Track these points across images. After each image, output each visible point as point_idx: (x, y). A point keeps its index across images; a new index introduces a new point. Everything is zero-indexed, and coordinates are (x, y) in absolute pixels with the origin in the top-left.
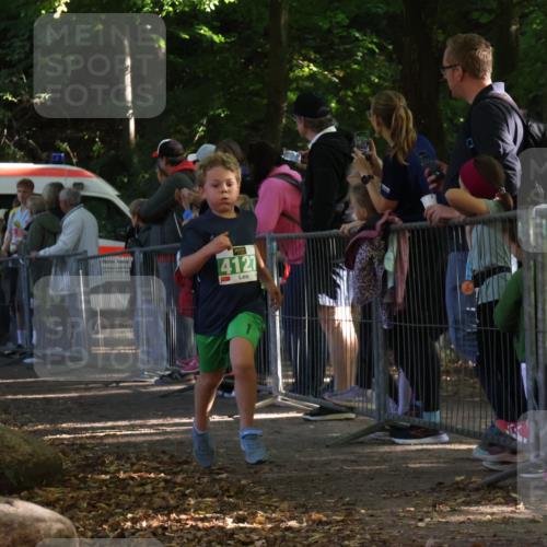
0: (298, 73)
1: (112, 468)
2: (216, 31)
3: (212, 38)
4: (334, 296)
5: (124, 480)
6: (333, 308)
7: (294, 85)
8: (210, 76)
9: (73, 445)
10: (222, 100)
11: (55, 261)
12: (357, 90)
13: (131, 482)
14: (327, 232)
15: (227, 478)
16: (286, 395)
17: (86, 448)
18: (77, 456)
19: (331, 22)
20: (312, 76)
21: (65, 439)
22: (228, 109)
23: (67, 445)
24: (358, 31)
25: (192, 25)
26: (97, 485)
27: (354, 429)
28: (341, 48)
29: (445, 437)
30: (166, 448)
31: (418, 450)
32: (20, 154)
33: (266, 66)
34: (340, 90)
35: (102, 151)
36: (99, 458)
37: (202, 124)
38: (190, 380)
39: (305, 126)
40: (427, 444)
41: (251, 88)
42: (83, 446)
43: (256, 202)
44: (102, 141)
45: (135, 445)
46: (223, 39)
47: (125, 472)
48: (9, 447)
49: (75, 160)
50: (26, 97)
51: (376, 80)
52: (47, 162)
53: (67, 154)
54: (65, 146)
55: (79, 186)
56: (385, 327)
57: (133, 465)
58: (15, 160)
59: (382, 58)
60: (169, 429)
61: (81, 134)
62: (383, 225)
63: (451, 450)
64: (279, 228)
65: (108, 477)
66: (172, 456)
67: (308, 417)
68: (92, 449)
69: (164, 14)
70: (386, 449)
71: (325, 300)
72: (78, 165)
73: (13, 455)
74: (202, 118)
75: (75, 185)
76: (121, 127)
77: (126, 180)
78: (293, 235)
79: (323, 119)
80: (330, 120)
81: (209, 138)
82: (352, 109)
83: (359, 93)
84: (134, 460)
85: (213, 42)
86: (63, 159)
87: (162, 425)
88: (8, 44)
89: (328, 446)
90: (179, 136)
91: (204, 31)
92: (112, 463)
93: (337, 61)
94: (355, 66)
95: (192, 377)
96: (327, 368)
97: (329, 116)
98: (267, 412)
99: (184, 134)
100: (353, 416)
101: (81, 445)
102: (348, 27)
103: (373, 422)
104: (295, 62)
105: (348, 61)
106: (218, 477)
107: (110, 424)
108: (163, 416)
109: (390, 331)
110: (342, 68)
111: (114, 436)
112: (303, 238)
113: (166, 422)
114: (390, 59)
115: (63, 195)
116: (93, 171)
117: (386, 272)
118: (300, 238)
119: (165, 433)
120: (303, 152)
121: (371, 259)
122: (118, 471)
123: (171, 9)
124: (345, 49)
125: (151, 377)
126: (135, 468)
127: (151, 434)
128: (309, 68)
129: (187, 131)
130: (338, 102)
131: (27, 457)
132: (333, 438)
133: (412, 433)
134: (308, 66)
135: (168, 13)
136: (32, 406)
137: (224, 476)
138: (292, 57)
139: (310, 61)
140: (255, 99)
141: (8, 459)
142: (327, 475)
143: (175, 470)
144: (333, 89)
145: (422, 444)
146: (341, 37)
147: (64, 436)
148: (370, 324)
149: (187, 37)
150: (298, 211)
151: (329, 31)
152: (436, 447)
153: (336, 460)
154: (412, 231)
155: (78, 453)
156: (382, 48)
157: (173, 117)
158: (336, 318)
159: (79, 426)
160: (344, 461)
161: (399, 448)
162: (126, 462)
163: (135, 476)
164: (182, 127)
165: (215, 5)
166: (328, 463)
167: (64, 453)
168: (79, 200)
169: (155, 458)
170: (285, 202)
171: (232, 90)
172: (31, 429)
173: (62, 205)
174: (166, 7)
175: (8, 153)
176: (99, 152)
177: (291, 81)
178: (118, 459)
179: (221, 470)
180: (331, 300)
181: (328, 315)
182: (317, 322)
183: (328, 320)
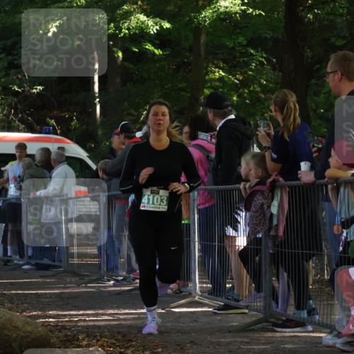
0: (211, 76)
1: (84, 343)
2: (157, 47)
3: (154, 52)
4: (236, 229)
6: (235, 237)
7: (209, 85)
8: (152, 77)
9: (57, 326)
10: (160, 93)
12: (252, 88)
14: (232, 186)
15: (162, 352)
16: (201, 296)
17: (66, 329)
18: (60, 334)
19: (234, 43)
20: (221, 79)
21: (51, 322)
23: (53, 326)
24: (252, 49)
25: (140, 43)
27: (248, 320)
28: (241, 60)
29: (310, 328)
30: (121, 330)
31: (291, 337)
32: (22, 127)
33: (190, 71)
34: (240, 88)
35: (78, 126)
36: (75, 336)
39: (214, 115)
40: (297, 332)
41: (180, 86)
42: (64, 327)
44: (77, 119)
45: (99, 327)
46: (161, 52)
47: (93, 346)
48: (14, 327)
49: (59, 132)
50: (27, 88)
51: (265, 82)
52: (40, 133)
53: (54, 128)
54: (53, 122)
55: (62, 149)
56: (271, 251)
57: (98, 341)
58: (19, 131)
59: (268, 67)
60: (121, 317)
61: (63, 114)
62: (271, 182)
63: (314, 337)
66: (124, 336)
67: (216, 311)
68: (70, 329)
69: (122, 35)
70: (269, 334)
72: (61, 135)
73: (18, 332)
74: (146, 105)
75: (59, 148)
76: (90, 110)
77: (93, 146)
79: (226, 110)
80: (231, 111)
82: (248, 101)
83: (253, 91)
84: (99, 338)
85: (154, 54)
86: (51, 130)
87: (117, 314)
88: (16, 52)
89: (230, 332)
91: (149, 47)
92: (83, 339)
93: (238, 69)
94: (251, 73)
98: (188, 307)
99: (134, 116)
100: (247, 311)
101: (62, 326)
102: (247, 46)
103: (261, 316)
104: (209, 69)
105: (246, 69)
106: (155, 351)
107: (81, 312)
108: (118, 308)
109: (274, 254)
110: (241, 74)
111: (85, 320)
113: (119, 312)
114: (274, 69)
116: (71, 139)
117: (272, 214)
119: (119, 320)
121: (262, 205)
122: (88, 345)
123: (127, 31)
124: (243, 61)
125: (109, 281)
126: (100, 343)
127: (110, 320)
129: (135, 114)
130: (238, 96)
131: (27, 334)
132: (233, 326)
133: (288, 324)
134: (218, 72)
135: (125, 34)
136: (28, 298)
137: (160, 350)
138: (208, 66)
139: (220, 68)
140: (183, 93)
141: (15, 335)
142: (230, 351)
143: (126, 345)
144: (235, 88)
145: (294, 332)
146: (241, 53)
147: (51, 320)
148: (260, 249)
149: (137, 50)
151: (233, 48)
152: (303, 334)
153: (235, 341)
154: (291, 187)
155: (61, 332)
156: (269, 61)
157: (126, 104)
158: (237, 244)
159: (61, 313)
160: (241, 342)
161: (278, 334)
162: (93, 339)
164: (132, 111)
165: (157, 29)
166: (230, 343)
167: (51, 331)
168: (64, 159)
169: (112, 337)
171: (167, 87)
172: (28, 314)
174: (124, 30)
175: (14, 126)
176: (76, 126)
177: (207, 82)
178: (88, 336)
179: (157, 346)
180: (234, 232)
181: (232, 242)
182: (223, 246)
183: (232, 245)
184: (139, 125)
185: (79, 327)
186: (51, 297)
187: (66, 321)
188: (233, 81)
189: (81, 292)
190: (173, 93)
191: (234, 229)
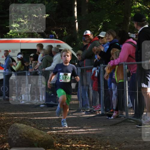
0: (135, 6)
1: (71, 143)
5: (75, 147)
6: (147, 88)
7: (133, 11)
8: (104, 8)
9: (57, 135)
10: (108, 16)
11: (51, 72)
13: (77, 148)
15: (110, 147)
17: (62, 136)
18: (59, 139)
20: (140, 8)
21: (54, 133)
22: (110, 20)
23: (55, 135)
26: (65, 149)
30: (89, 136)
32: (39, 35)
33: (124, 4)
35: (67, 34)
36: (66, 139)
37: (101, 25)
38: (97, 113)
39: (137, 25)
41: (118, 12)
42: (60, 135)
43: (121, 51)
44: (66, 31)
45: (78, 135)
47: (75, 144)
48: (35, 135)
49: (57, 37)
52: (48, 38)
53: (55, 35)
54: (54, 32)
55: (59, 46)
57: (77, 142)
58: (37, 38)
61: (59, 28)
64: (128, 61)
65: (69, 146)
66: (91, 139)
68: (64, 136)
71: (144, 85)
72: (58, 39)
73: (37, 138)
74: (101, 23)
76: (73, 26)
77: (75, 44)
78: (133, 63)
79: (143, 22)
80: (146, 23)
81: (104, 29)
84: (78, 140)
86: (53, 37)
90: (93, 29)
92: (70, 141)
93: (148, 2)
95: (98, 112)
96: (145, 109)
97: (146, 22)
99: (95, 28)
104: (134, 3)
106: (107, 146)
111: (71, 132)
112: (136, 64)
115: (53, 49)
118: (135, 64)
119: (88, 131)
120: (136, 34)
122: (72, 144)
125: (83, 112)
126: (78, 143)
128: (139, 5)
129: (96, 27)
130: (149, 16)
131: (41, 139)
134: (138, 4)
136: (43, 121)
137: (109, 146)
138: (133, 1)
139: (139, 2)
140: (120, 16)
141: (35, 139)
142: (145, 146)
143: (92, 144)
144: (147, 12)
147: (54, 132)
150: (134, 55)
155: (59, 137)
157: (91, 22)
158: (148, 92)
162: (75, 141)
163: (78, 146)
164: (94, 26)
167: (54, 137)
168: (59, 51)
169: (85, 140)
170: (130, 51)
171: (112, 13)
173: (53, 53)
175: (35, 35)
176: (66, 34)
177: (132, 9)
178: (73, 139)
179: (108, 144)
180: (146, 86)
181: (145, 91)
182: (141, 93)
183: (145, 92)
184: (98, 33)
185: (68, 135)
186: (54, 120)
187: (62, 132)
188: (146, 9)
189: (70, 117)
190: (115, 16)
191: (146, 84)
